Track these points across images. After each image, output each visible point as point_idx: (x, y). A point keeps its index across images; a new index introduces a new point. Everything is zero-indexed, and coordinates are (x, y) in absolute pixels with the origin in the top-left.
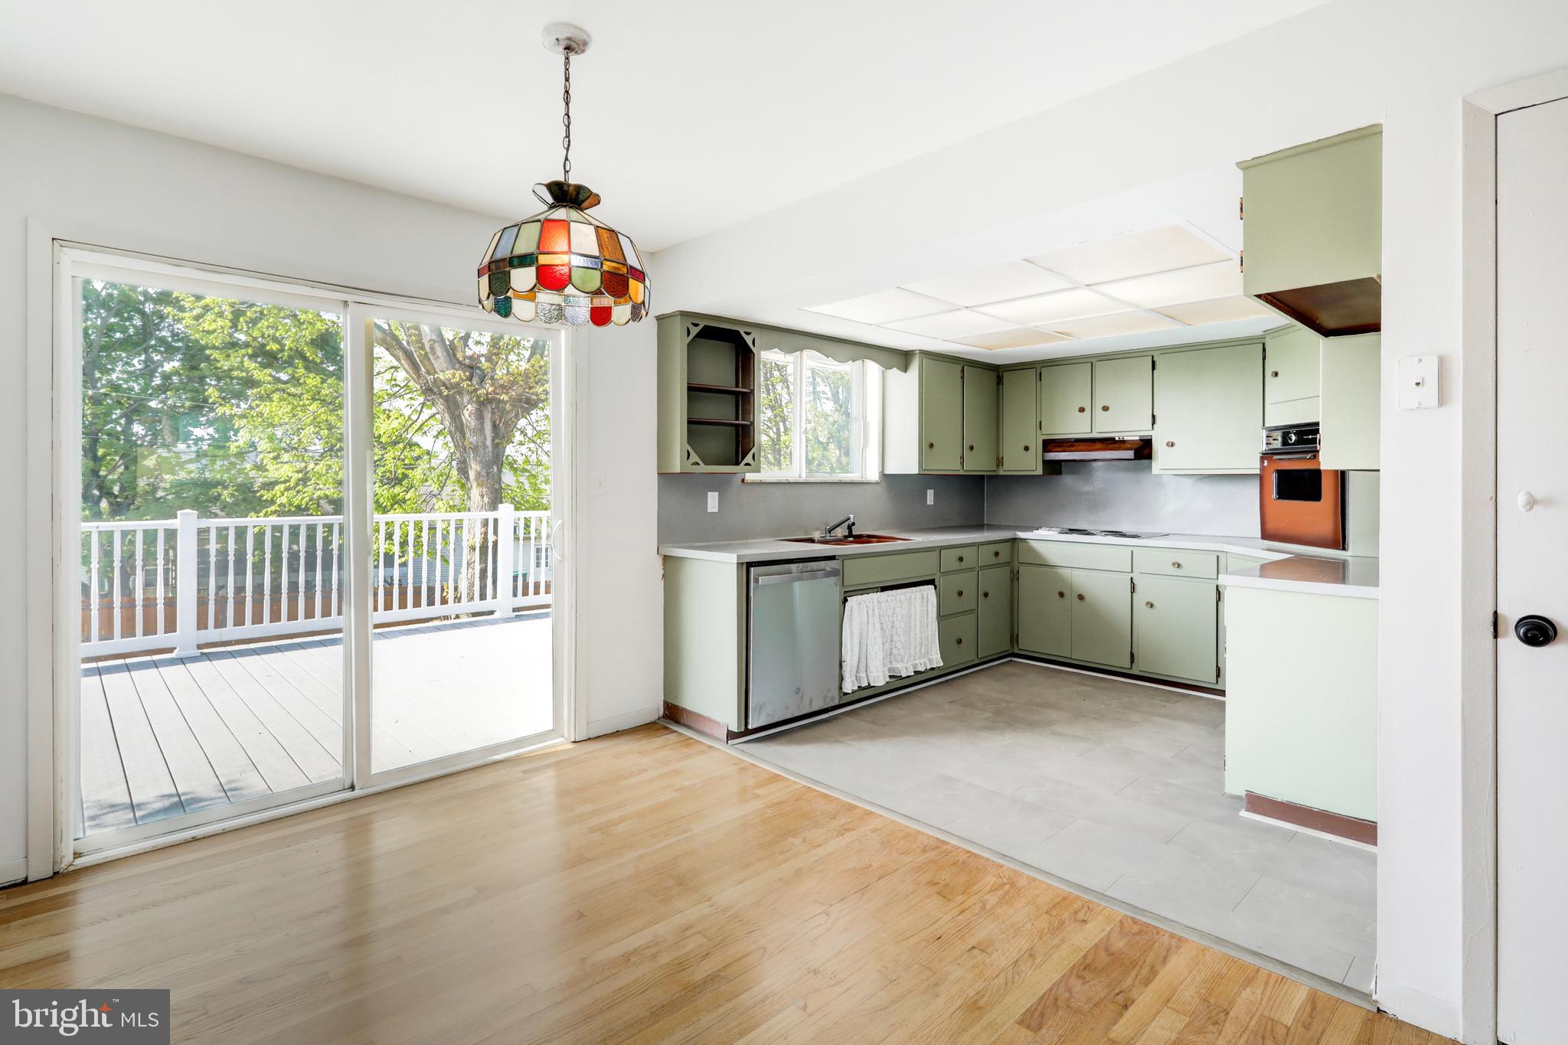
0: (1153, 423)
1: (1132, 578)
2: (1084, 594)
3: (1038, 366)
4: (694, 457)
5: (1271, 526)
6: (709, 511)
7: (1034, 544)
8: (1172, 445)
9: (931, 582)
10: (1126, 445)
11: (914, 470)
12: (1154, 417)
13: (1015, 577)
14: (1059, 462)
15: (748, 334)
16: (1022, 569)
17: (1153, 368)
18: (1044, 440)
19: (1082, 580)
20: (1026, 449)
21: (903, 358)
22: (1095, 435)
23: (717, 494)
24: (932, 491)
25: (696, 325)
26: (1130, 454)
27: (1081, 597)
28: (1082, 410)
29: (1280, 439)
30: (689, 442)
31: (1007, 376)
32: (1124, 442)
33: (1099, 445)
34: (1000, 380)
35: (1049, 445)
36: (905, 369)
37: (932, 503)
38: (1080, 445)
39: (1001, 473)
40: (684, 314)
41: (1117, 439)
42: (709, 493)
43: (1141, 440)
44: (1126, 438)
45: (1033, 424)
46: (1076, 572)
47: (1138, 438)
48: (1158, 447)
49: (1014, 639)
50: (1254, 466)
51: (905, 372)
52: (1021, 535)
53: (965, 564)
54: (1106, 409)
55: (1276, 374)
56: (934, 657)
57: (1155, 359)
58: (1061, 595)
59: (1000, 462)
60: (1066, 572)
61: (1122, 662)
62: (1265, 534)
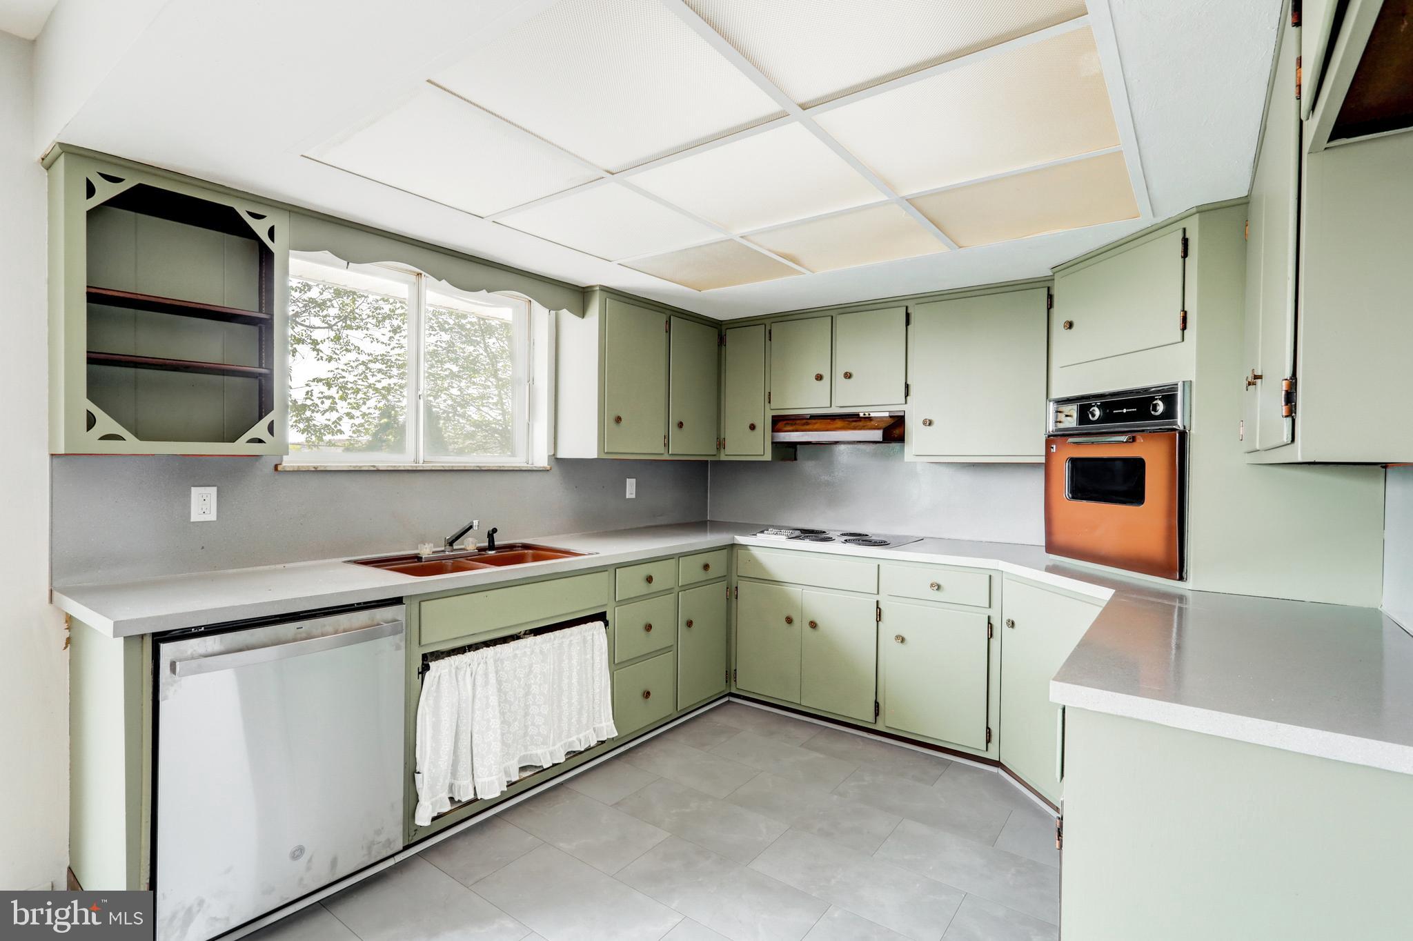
0: (907, 394)
1: (877, 602)
2: (818, 622)
3: (767, 322)
4: (110, 427)
5: (1061, 538)
6: (192, 521)
7: (757, 553)
8: (930, 424)
9: (601, 617)
10: (872, 423)
11: (596, 457)
12: (907, 386)
13: (732, 594)
14: (793, 445)
15: (255, 215)
16: (744, 588)
17: (908, 323)
18: (773, 416)
19: (815, 603)
20: (753, 427)
21: (579, 296)
22: (835, 410)
23: (213, 491)
24: (634, 481)
25: (109, 179)
26: (877, 435)
27: (813, 625)
28: (819, 378)
29: (1075, 415)
30: (90, 396)
31: (730, 335)
32: (870, 419)
33: (839, 423)
34: (721, 341)
35: (780, 422)
36: (582, 313)
37: (634, 496)
38: (815, 423)
39: (723, 458)
41: (861, 415)
42: (193, 489)
43: (891, 417)
44: (872, 415)
45: (761, 399)
46: (807, 591)
47: (887, 414)
48: (913, 426)
49: (730, 675)
50: (1037, 452)
51: (583, 317)
52: (741, 539)
53: (655, 586)
54: (848, 376)
55: (1070, 325)
56: (604, 724)
57: (909, 311)
58: (789, 620)
59: (721, 444)
60: (795, 591)
61: (864, 714)
62: (1051, 547)
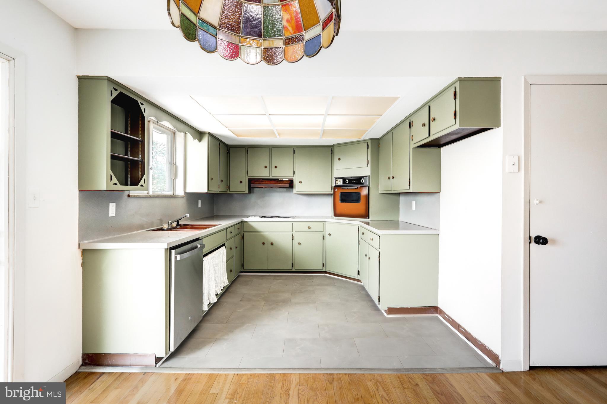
0: (294, 174)
1: (292, 234)
2: (273, 243)
3: (246, 147)
4: (115, 180)
5: (338, 212)
6: (110, 216)
7: (250, 223)
8: (301, 183)
9: (223, 245)
10: (285, 182)
11: (206, 191)
12: (294, 171)
13: (242, 238)
15: (142, 104)
16: (246, 235)
17: (294, 153)
18: (248, 179)
19: (273, 237)
20: (241, 182)
21: (200, 135)
22: (271, 178)
23: (114, 204)
24: (200, 201)
25: (116, 90)
26: (287, 185)
27: (272, 244)
28: (266, 167)
29: (341, 182)
30: (112, 169)
31: (231, 150)
32: (283, 181)
33: (273, 182)
34: (228, 152)
35: (251, 181)
36: (200, 140)
37: (200, 207)
38: (265, 182)
39: (229, 192)
40: (110, 80)
41: (280, 179)
42: (110, 204)
43: (289, 180)
44: (283, 179)
45: (244, 172)
46: (269, 234)
47: (288, 179)
48: (296, 183)
49: (242, 265)
50: (329, 190)
51: (200, 142)
52: (245, 219)
53: (232, 235)
54: (276, 167)
55: (340, 159)
56: (225, 281)
57: (295, 150)
58: (264, 243)
59: (228, 188)
60: (266, 234)
61: (289, 267)
62: (336, 215)
